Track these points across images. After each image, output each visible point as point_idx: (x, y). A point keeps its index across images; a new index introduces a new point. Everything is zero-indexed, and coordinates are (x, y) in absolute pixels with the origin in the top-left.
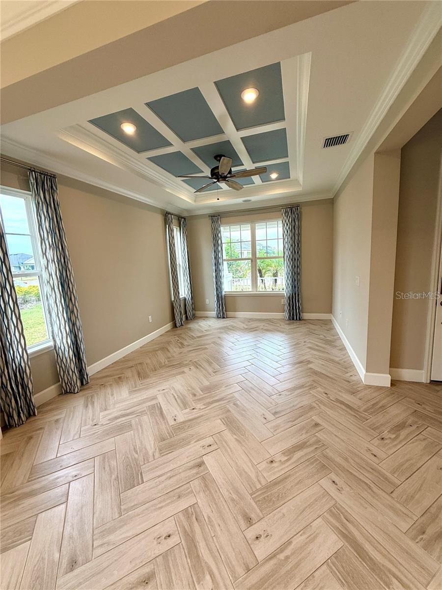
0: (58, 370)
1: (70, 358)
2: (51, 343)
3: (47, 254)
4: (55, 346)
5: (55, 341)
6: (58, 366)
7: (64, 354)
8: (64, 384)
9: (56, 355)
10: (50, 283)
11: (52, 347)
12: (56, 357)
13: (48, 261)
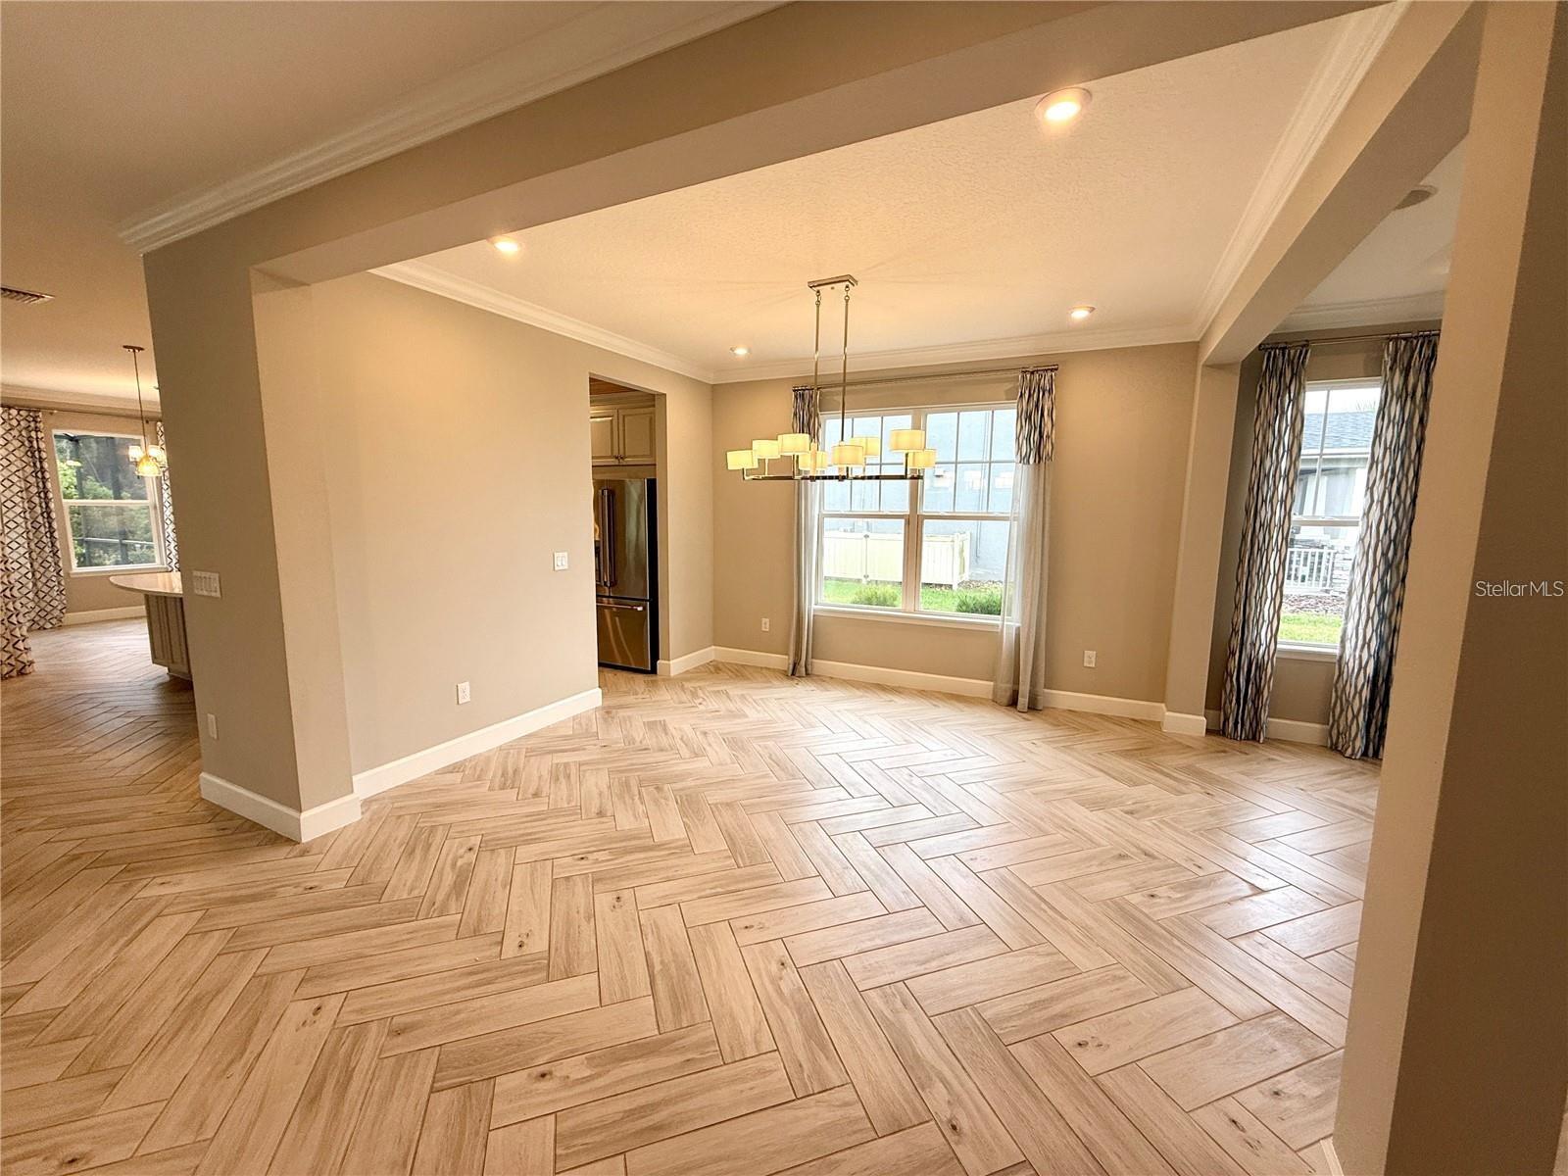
0: (1333, 701)
1: (1356, 687)
2: (1337, 652)
3: (1375, 488)
4: (1341, 657)
5: (1343, 647)
6: (1334, 694)
7: (1350, 676)
8: (1335, 732)
9: (1337, 673)
10: (1363, 542)
11: (1334, 656)
12: (1336, 678)
13: (1372, 501)
